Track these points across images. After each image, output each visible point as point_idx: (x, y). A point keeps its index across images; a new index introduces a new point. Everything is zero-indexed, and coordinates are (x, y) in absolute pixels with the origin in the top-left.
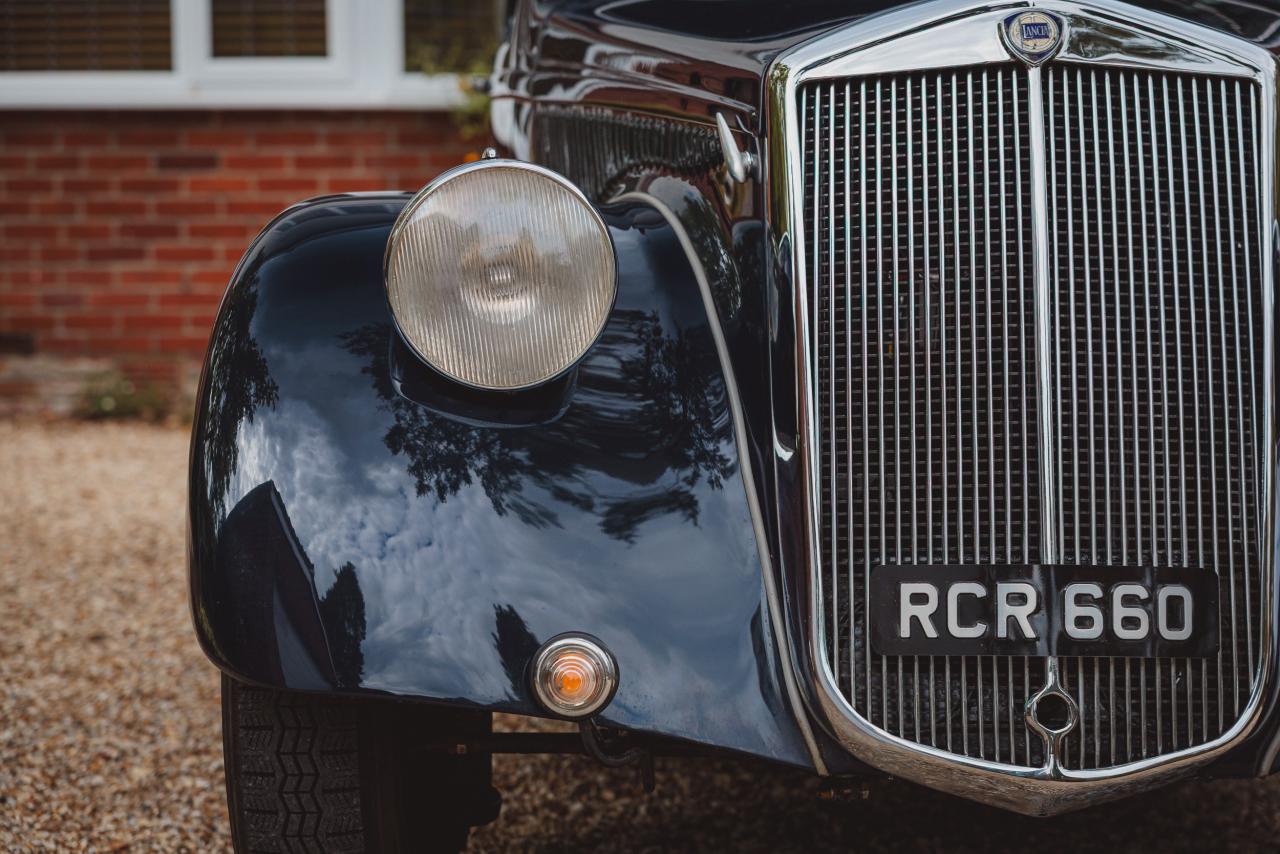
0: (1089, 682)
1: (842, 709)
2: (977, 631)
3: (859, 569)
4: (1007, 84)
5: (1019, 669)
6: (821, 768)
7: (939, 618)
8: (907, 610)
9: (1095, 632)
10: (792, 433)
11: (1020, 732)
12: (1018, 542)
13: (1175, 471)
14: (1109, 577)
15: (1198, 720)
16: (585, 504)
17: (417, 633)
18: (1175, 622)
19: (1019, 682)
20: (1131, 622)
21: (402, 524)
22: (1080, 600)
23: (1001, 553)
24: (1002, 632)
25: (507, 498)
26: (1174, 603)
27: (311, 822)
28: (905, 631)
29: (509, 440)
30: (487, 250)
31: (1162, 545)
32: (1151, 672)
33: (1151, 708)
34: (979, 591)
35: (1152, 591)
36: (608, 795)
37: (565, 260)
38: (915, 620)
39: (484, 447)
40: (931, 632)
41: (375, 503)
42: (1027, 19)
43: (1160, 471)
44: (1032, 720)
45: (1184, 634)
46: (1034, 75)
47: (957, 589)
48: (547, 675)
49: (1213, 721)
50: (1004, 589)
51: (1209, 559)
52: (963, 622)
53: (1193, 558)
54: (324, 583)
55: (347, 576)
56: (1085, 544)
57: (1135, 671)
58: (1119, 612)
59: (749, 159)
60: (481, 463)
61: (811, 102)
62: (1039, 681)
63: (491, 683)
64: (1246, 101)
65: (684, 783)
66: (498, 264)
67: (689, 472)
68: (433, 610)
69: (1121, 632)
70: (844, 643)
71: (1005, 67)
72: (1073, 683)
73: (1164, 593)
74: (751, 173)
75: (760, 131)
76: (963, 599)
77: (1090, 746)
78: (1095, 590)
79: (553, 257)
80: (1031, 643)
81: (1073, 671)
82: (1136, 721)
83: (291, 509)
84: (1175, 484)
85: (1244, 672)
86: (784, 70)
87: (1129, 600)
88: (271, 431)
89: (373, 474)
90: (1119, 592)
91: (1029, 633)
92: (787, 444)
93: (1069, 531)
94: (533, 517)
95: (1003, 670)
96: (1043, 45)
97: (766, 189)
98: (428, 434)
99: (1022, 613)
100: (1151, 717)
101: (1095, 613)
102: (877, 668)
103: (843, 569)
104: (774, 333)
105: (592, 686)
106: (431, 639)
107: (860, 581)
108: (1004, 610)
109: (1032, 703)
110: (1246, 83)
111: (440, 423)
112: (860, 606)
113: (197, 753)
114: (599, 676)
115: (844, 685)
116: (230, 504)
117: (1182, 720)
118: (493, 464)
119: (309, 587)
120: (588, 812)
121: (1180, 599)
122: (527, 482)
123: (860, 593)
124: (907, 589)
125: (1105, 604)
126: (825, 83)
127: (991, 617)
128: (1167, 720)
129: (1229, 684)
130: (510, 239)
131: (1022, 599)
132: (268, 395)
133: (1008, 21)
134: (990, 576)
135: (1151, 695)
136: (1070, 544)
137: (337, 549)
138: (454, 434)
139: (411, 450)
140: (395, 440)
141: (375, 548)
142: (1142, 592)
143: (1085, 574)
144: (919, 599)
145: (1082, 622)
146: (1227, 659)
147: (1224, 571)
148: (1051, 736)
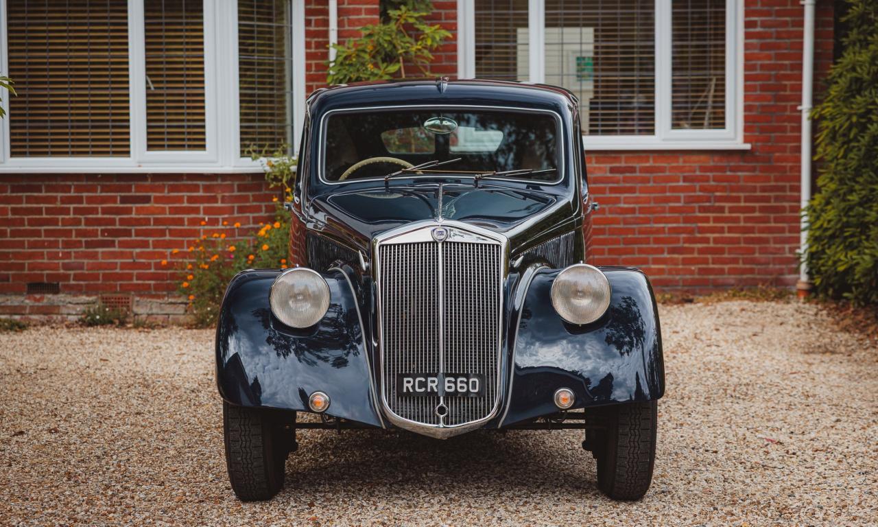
0: (452, 403)
1: (389, 411)
2: (423, 390)
3: (394, 374)
4: (433, 247)
5: (434, 400)
6: (384, 427)
7: (413, 387)
8: (405, 385)
9: (452, 390)
10: (377, 339)
11: (434, 417)
12: (434, 367)
13: (475, 349)
14: (456, 376)
15: (480, 413)
16: (325, 359)
17: (274, 394)
18: (474, 387)
19: (434, 403)
20: (462, 387)
21: (269, 363)
22: (449, 382)
23: (430, 370)
24: (429, 390)
25: (302, 357)
26: (474, 383)
27: (248, 444)
28: (405, 390)
29: (301, 340)
30: (296, 291)
31: (471, 368)
32: (460, 400)
33: (468, 410)
34: (423, 380)
35: (468, 379)
36: (332, 457)
37: (317, 293)
38: (407, 388)
39: (294, 342)
40: (411, 390)
41: (261, 357)
42: (438, 230)
43: (471, 349)
44: (437, 413)
45: (476, 391)
46: (440, 245)
47: (418, 379)
48: (312, 401)
49: (484, 413)
50: (430, 379)
51: (484, 372)
52: (419, 388)
53: (480, 371)
54: (251, 382)
55: (256, 379)
56: (451, 368)
57: (468, 401)
58: (459, 385)
59: (367, 264)
60: (293, 347)
61: (383, 250)
62: (438, 403)
63: (297, 404)
64: (498, 250)
65: (358, 454)
66: (299, 294)
67: (346, 352)
68: (279, 388)
69: (459, 390)
70: (390, 394)
71: (433, 243)
72: (448, 403)
73: (472, 380)
74: (367, 268)
75: (370, 256)
76: (420, 382)
77: (452, 419)
78: (453, 379)
79: (314, 292)
80: (437, 393)
81: (448, 400)
82: (464, 413)
83: (242, 358)
84: (475, 352)
85: (493, 401)
86: (376, 240)
87: (461, 382)
88: (236, 338)
89: (261, 349)
90: (459, 380)
91: (436, 390)
92: (376, 341)
93: (447, 364)
94: (311, 363)
95: (430, 400)
96: (442, 237)
97: (371, 272)
98: (279, 339)
99: (434, 385)
100: (468, 412)
101: (453, 385)
102: (398, 400)
103: (389, 375)
104: (373, 311)
105: (323, 404)
106: (278, 396)
107: (394, 377)
108: (430, 384)
109: (437, 408)
110: (497, 246)
111: (282, 336)
112: (394, 384)
113: (190, 447)
114: (325, 402)
115: (389, 405)
116: (227, 359)
117: (476, 413)
118: (297, 348)
119: (246, 382)
120: (325, 461)
121: (475, 382)
122: (306, 353)
123: (394, 381)
124: (405, 379)
125: (455, 383)
126: (387, 245)
127: (426, 387)
128: (472, 413)
129: (488, 404)
130: (302, 288)
131: (434, 382)
132: (236, 329)
133: (434, 230)
134: (427, 376)
135: (468, 407)
136: (447, 368)
137: (252, 371)
138: (287, 339)
139: (274, 343)
140: (269, 341)
141: (262, 369)
142: (465, 380)
143: (451, 375)
144: (409, 382)
145: (449, 387)
146: (488, 397)
147: (488, 374)
148: (442, 416)
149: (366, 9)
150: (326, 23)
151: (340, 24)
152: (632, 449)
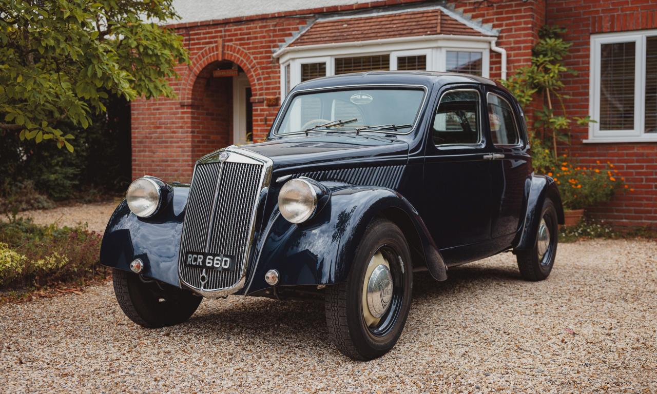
0: (209, 274)
2: (195, 263)
4: (219, 166)
5: (200, 271)
6: (181, 287)
7: (191, 261)
8: (189, 259)
9: (211, 265)
12: (203, 248)
14: (214, 255)
15: (227, 283)
18: (225, 264)
19: (200, 273)
20: (217, 264)
22: (209, 259)
23: (201, 250)
24: (198, 264)
26: (226, 261)
28: (188, 263)
31: (228, 250)
32: (220, 273)
33: (219, 280)
34: (196, 256)
35: (222, 258)
38: (189, 261)
40: (190, 263)
42: (223, 154)
43: (230, 237)
44: (200, 280)
45: (227, 267)
46: (221, 164)
47: (194, 256)
48: (132, 265)
49: (232, 283)
50: (199, 256)
51: (236, 254)
56: (212, 249)
57: (217, 273)
58: (215, 262)
62: (202, 273)
69: (215, 266)
71: (219, 163)
72: (207, 274)
73: (225, 259)
77: (208, 285)
78: (212, 257)
80: (202, 266)
81: (207, 272)
82: (217, 282)
84: (232, 240)
85: (239, 275)
87: (217, 260)
90: (216, 258)
91: (201, 264)
93: (210, 247)
95: (198, 271)
99: (201, 261)
101: (211, 262)
102: (184, 269)
107: (184, 254)
109: (201, 277)
110: (261, 166)
117: (224, 282)
123: (184, 257)
124: (190, 255)
125: (213, 260)
127: (197, 261)
128: (222, 282)
129: (236, 277)
131: (201, 258)
133: (220, 154)
134: (198, 254)
135: (219, 277)
136: (210, 249)
142: (220, 259)
143: (211, 255)
145: (209, 263)
146: (236, 272)
147: (238, 256)
148: (202, 282)
149: (524, 59)
150: (500, 68)
151: (508, 68)
152: (334, 321)
